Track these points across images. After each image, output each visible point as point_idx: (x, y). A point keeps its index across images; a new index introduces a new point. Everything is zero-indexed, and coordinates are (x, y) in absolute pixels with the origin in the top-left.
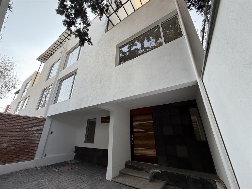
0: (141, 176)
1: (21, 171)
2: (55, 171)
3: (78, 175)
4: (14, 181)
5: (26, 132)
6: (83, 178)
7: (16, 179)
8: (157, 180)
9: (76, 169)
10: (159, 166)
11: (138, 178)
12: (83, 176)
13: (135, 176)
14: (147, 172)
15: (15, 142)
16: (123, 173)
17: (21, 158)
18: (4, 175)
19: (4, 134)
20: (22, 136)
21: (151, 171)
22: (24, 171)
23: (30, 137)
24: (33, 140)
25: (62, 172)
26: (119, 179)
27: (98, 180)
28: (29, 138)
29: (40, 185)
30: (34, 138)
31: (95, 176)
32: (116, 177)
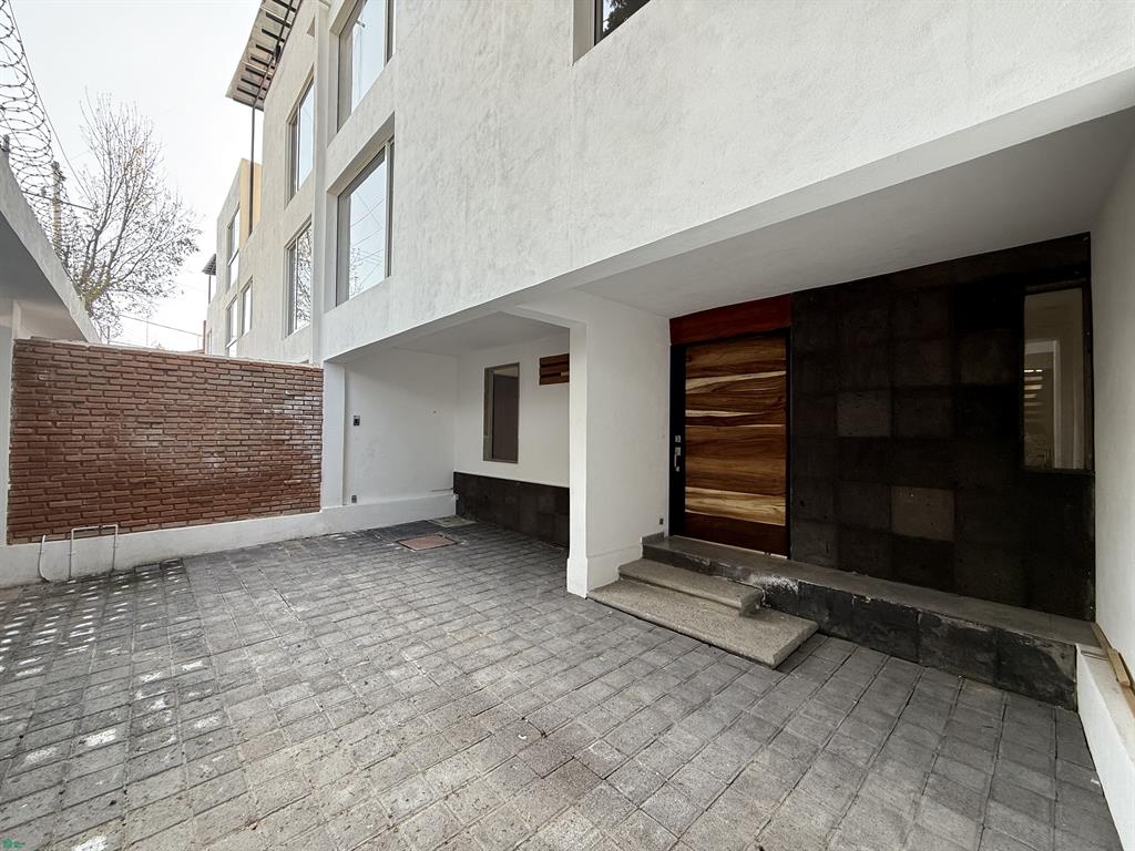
0: (706, 594)
1: (289, 544)
2: (391, 549)
3: (467, 569)
4: (273, 569)
5: (268, 421)
6: (483, 579)
7: (277, 566)
8: (775, 613)
9: (461, 549)
10: (792, 561)
11: (692, 599)
12: (486, 574)
13: (679, 591)
14: (735, 580)
15: (243, 454)
16: (635, 575)
17: (278, 503)
18: (243, 550)
19: (198, 426)
20: (257, 432)
21: (753, 579)
22: (297, 542)
23: (288, 437)
24: (299, 448)
25: (413, 556)
26: (615, 595)
27: (539, 591)
28: (283, 441)
29: (346, 589)
30: (299, 442)
31: (528, 575)
32: (607, 588)
